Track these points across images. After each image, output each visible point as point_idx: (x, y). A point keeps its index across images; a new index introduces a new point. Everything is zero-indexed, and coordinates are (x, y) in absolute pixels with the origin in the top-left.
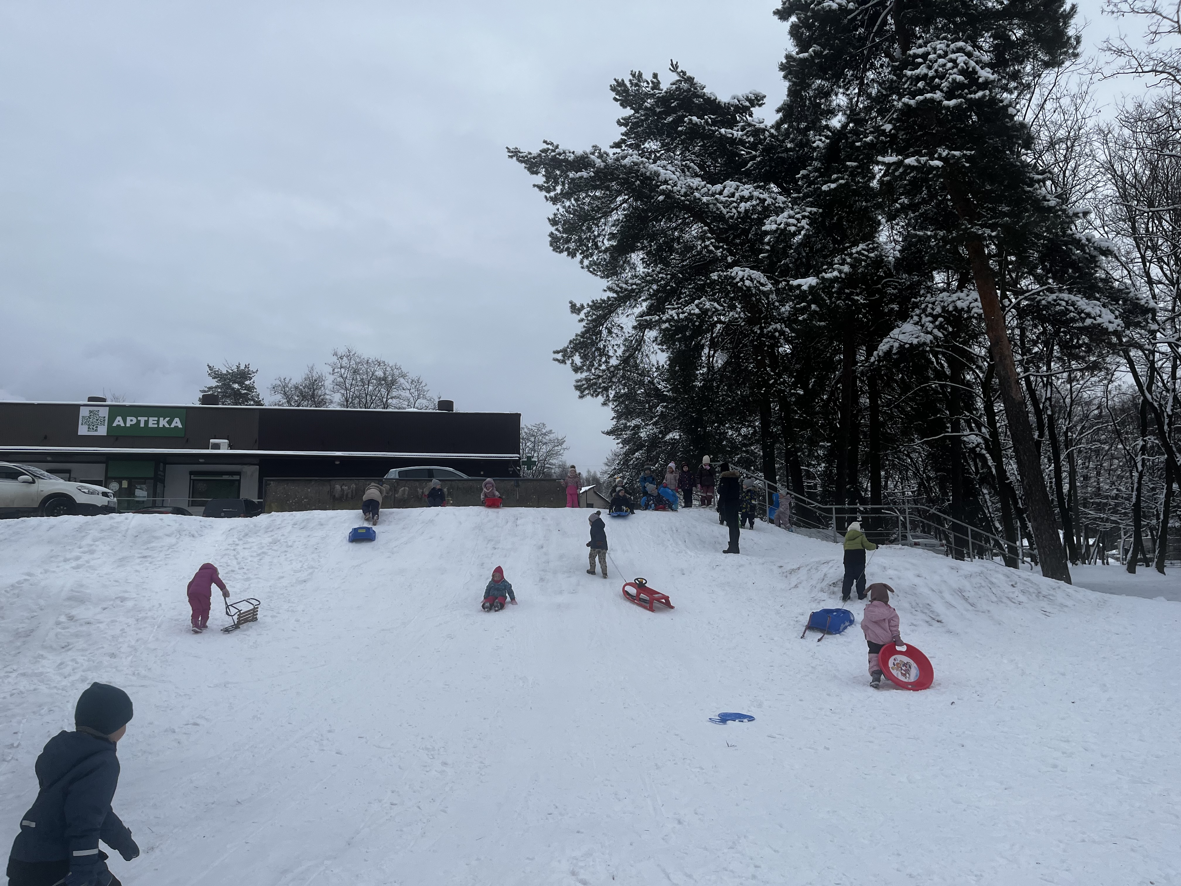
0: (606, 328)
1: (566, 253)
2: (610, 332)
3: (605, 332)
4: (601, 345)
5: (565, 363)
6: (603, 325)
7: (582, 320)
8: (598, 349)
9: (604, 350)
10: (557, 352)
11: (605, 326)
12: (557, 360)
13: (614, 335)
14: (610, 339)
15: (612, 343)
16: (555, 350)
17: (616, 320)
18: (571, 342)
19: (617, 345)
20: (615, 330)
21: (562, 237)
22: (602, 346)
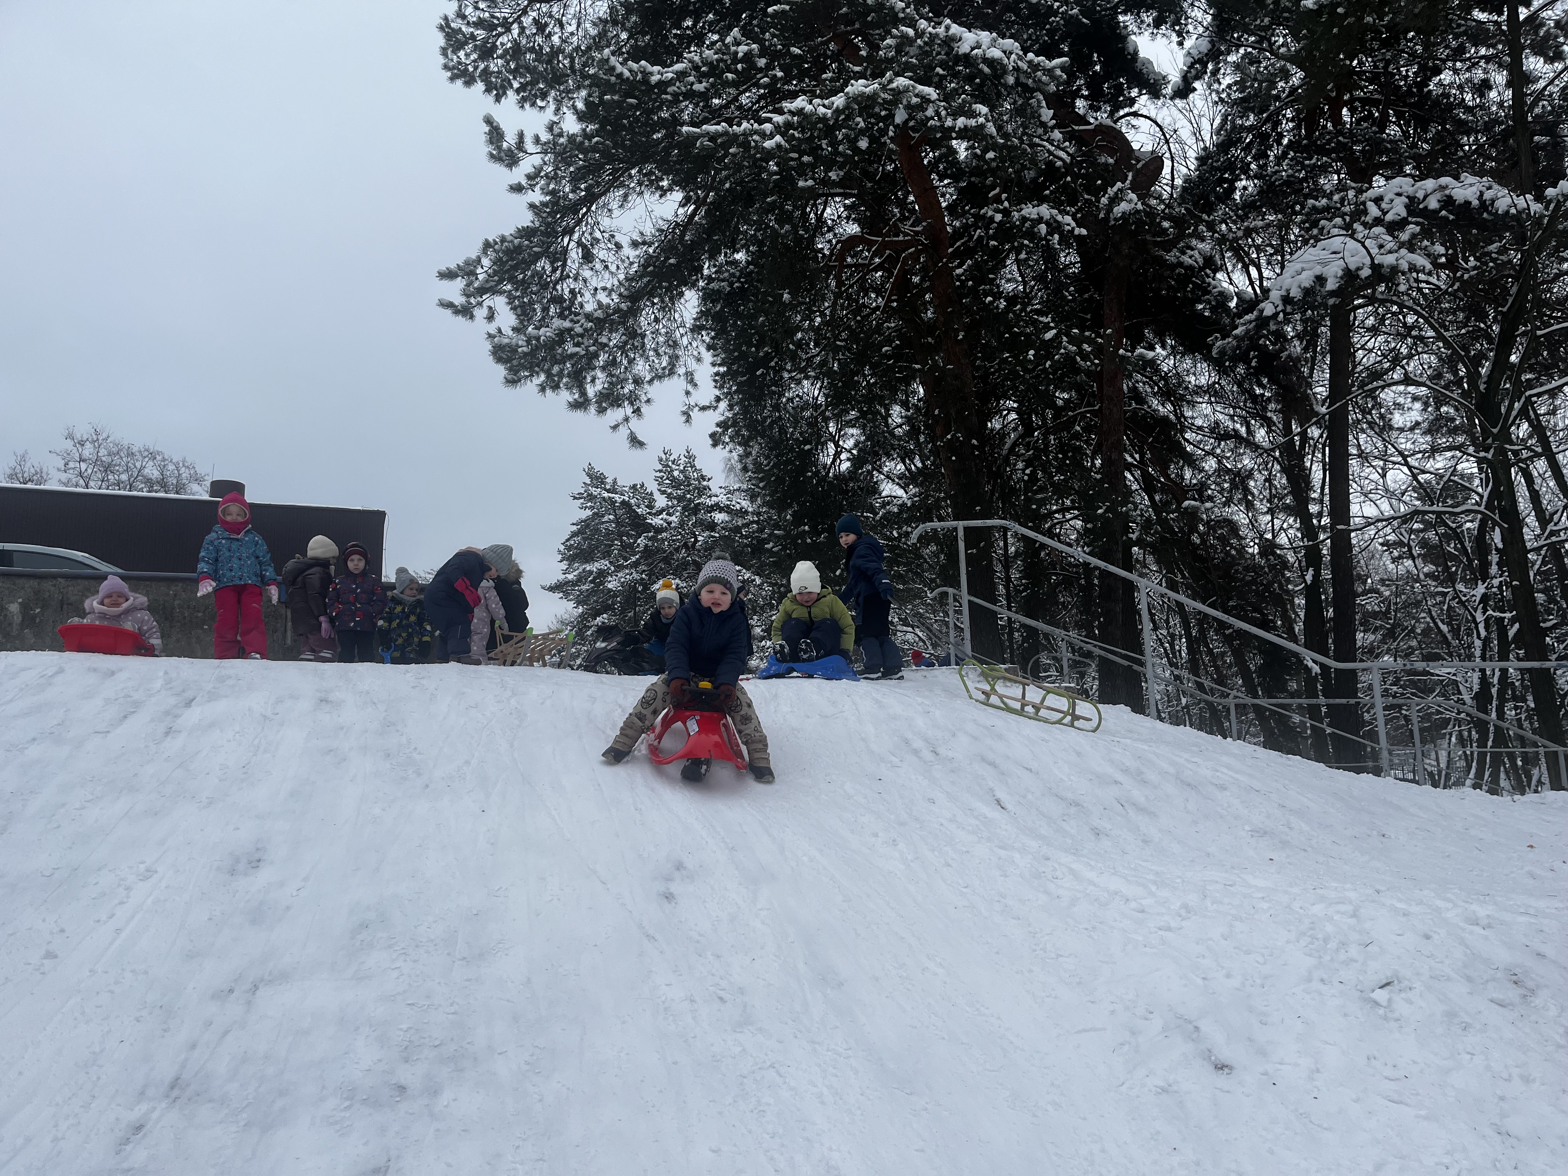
0: (579, 244)
1: (480, 86)
2: (588, 257)
3: (575, 255)
4: (564, 289)
5: (472, 317)
6: (570, 232)
7: (517, 188)
8: (558, 300)
9: (572, 303)
10: (448, 275)
11: (576, 236)
12: (450, 305)
13: (598, 266)
14: (587, 273)
15: (594, 283)
16: (443, 268)
17: (605, 222)
18: (487, 245)
19: (604, 289)
20: (600, 253)
21: (473, 37)
22: (566, 291)
